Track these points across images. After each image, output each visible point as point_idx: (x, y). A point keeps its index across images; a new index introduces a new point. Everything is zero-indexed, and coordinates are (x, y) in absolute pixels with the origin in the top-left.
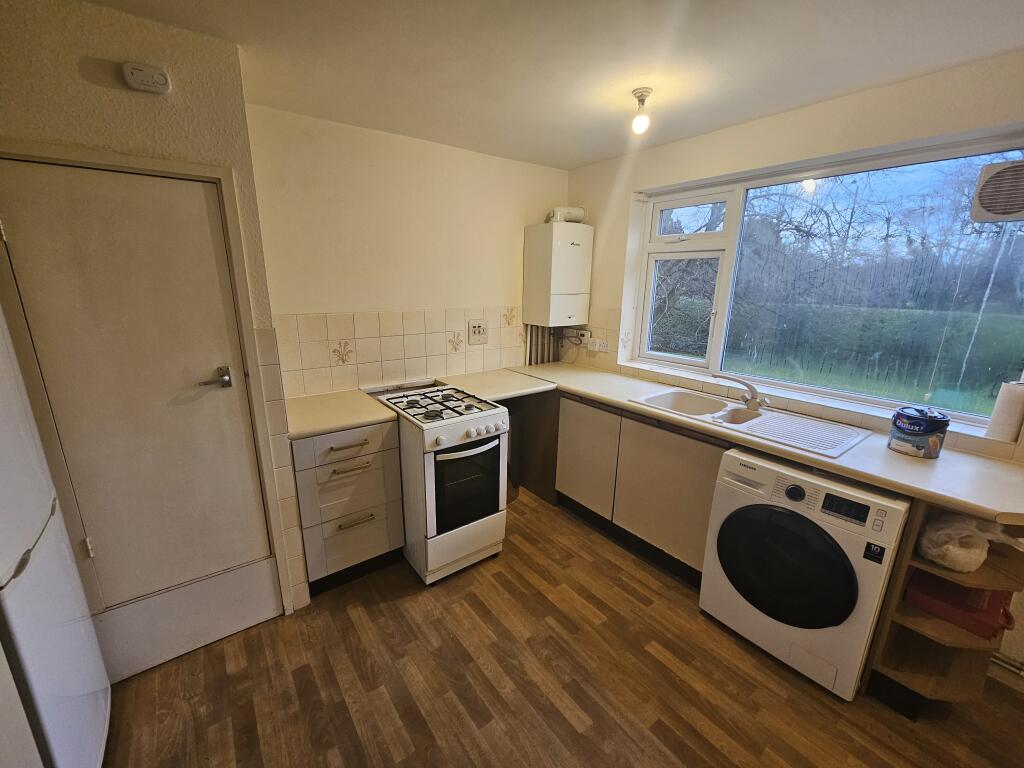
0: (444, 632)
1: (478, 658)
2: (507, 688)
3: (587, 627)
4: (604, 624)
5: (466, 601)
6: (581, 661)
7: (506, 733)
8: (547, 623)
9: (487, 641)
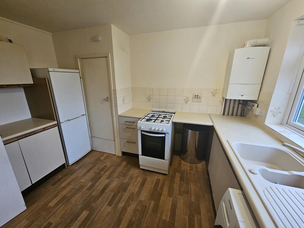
0: (130, 181)
1: (127, 193)
2: (121, 205)
3: (159, 215)
4: (164, 221)
5: (143, 179)
6: (143, 220)
7: (108, 212)
8: (150, 203)
9: (133, 191)
